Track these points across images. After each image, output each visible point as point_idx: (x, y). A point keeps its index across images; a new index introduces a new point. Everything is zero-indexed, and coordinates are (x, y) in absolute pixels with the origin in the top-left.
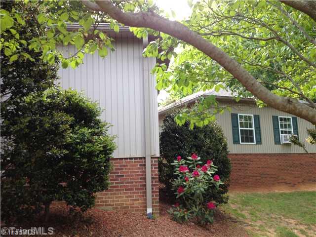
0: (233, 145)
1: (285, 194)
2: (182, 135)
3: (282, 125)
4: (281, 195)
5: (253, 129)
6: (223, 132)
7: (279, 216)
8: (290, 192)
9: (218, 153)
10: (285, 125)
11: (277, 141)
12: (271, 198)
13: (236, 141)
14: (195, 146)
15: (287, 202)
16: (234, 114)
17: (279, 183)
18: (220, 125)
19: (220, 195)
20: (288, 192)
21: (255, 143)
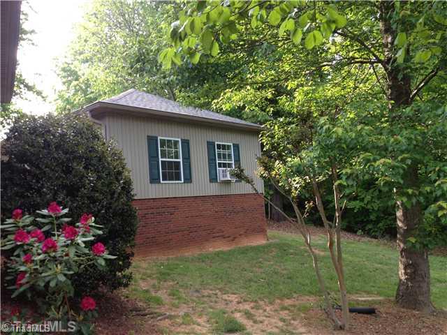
0: (150, 185)
1: (222, 252)
2: (38, 167)
3: (219, 154)
4: (218, 254)
5: (181, 160)
6: (125, 162)
7: (214, 292)
8: (229, 249)
9: (112, 199)
10: (224, 155)
11: (213, 179)
12: (203, 261)
13: (154, 179)
14: (64, 187)
15: (225, 265)
16: (152, 137)
17: (214, 238)
18: (120, 149)
19: (115, 275)
20: (226, 248)
21: (183, 181)
